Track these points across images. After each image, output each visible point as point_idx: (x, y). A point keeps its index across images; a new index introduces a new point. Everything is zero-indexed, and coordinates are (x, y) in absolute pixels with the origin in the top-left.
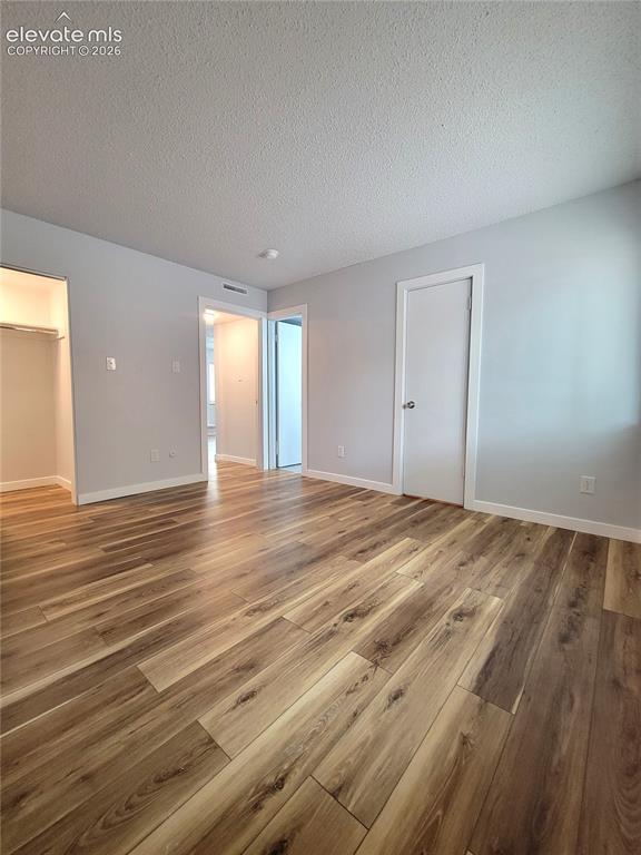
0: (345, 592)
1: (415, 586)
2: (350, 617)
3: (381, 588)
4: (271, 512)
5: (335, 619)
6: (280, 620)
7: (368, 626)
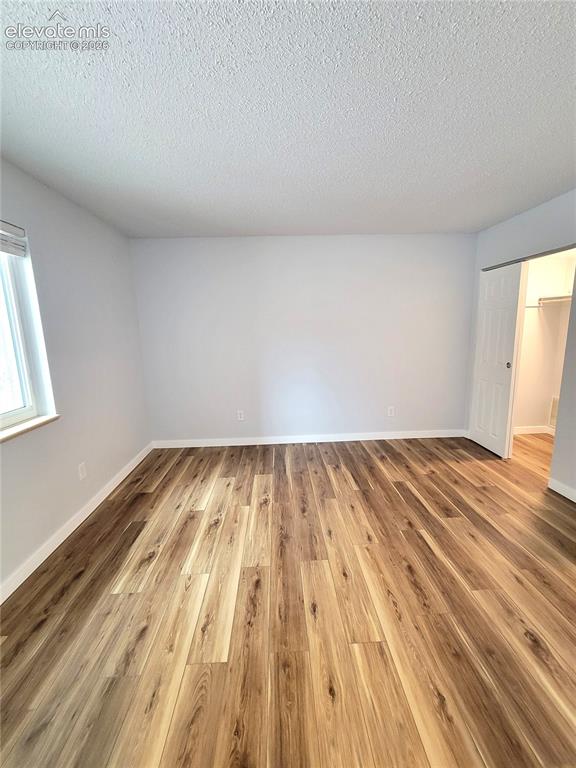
0: (233, 534)
1: (187, 568)
2: (217, 523)
3: (212, 550)
5: (223, 516)
6: (249, 503)
7: (204, 524)
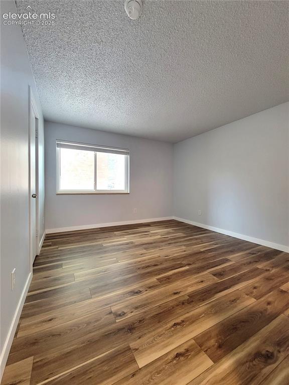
4: (148, 273)
